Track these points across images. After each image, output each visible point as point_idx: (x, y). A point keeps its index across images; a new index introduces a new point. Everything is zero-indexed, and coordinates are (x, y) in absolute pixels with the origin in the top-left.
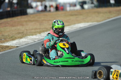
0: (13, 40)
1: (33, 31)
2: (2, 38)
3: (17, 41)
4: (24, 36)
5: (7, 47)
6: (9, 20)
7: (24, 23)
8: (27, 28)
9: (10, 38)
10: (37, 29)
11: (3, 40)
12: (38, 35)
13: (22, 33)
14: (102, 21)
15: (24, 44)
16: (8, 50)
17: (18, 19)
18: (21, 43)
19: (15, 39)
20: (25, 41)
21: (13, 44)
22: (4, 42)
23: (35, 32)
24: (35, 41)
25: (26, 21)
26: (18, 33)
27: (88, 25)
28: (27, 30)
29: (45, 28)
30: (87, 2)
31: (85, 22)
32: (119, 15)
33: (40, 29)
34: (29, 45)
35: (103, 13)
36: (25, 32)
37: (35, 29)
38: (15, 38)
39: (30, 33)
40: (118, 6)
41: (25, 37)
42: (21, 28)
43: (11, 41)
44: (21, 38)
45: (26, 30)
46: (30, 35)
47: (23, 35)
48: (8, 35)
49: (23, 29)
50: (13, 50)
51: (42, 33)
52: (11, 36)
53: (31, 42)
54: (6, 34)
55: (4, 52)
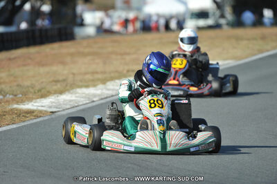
0: (43, 96)
1: (88, 77)
2: (18, 92)
3: (53, 100)
4: (68, 88)
5: (30, 112)
6: (33, 50)
7: (68, 59)
8: (75, 71)
9: (35, 92)
10: (97, 73)
11: (21, 96)
12: (101, 86)
13: (64, 80)
14: (246, 57)
15: (68, 107)
16: (31, 119)
17: (53, 49)
18: (60, 104)
19: (48, 96)
20: (71, 101)
21: (42, 106)
22: (22, 102)
23: (93, 80)
24: (93, 101)
25: (72, 55)
26: (54, 81)
28: (74, 74)
29: (117, 71)
30: (210, 15)
33: (104, 73)
34: (79, 108)
35: (248, 39)
36: (70, 79)
37: (93, 73)
38: (48, 92)
39: (81, 81)
41: (72, 91)
42: (61, 71)
43: (38, 100)
44: (61, 92)
45: (71, 76)
46: (81, 87)
47: (66, 86)
48: (32, 84)
49: (66, 72)
50: (44, 121)
51: (108, 83)
52: (38, 87)
53: (85, 102)
54: (27, 83)
55: (23, 124)
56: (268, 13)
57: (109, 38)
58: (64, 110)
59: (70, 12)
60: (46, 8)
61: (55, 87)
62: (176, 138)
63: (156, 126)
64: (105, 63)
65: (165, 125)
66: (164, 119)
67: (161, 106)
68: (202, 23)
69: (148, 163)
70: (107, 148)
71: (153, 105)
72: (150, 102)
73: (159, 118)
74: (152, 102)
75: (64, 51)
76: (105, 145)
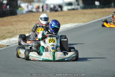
0: (4, 39)
3: (8, 40)
4: (14, 35)
7: (14, 23)
8: (17, 28)
10: (26, 29)
12: (27, 34)
13: (12, 32)
14: (88, 22)
17: (8, 19)
18: (11, 42)
19: (6, 39)
20: (15, 41)
21: (3, 43)
23: (25, 32)
25: (16, 21)
26: (8, 32)
27: (75, 26)
28: (17, 29)
30: (73, 4)
31: (72, 22)
32: (103, 16)
35: (89, 14)
36: (15, 32)
38: (6, 37)
40: (103, 8)
41: (16, 37)
42: (11, 28)
43: (2, 40)
44: (11, 37)
45: (15, 30)
49: (13, 29)
50: (4, 49)
52: (2, 35)
56: (97, 3)
57: (31, 14)
58: (12, 44)
59: (15, 3)
60: (5, 2)
61: (9, 35)
62: (59, 55)
63: (51, 50)
64: (29, 25)
65: (55, 49)
66: (55, 47)
67: (54, 42)
68: (70, 7)
69: (47, 66)
70: (31, 59)
71: (50, 41)
72: (49, 40)
73: (52, 46)
74: (50, 40)
75: (13, 20)
76: (30, 58)
